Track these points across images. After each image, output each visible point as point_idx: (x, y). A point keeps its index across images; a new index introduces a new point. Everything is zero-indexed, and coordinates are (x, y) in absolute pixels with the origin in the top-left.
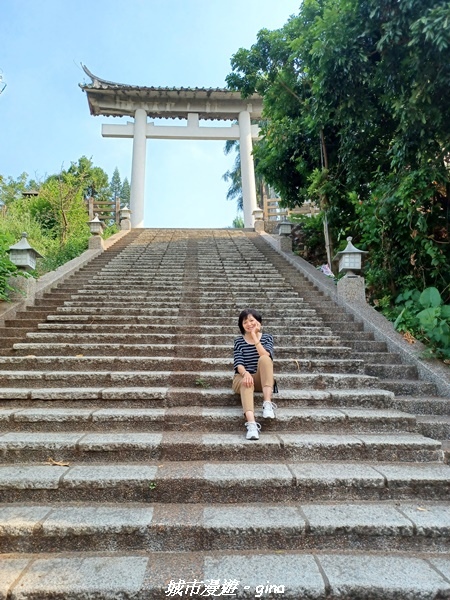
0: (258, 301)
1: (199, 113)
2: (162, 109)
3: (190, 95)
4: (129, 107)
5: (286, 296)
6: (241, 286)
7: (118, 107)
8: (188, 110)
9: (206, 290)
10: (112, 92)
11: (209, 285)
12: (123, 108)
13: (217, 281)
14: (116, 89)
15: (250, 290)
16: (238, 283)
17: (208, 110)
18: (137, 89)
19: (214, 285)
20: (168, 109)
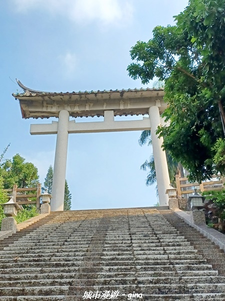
0: (165, 275)
1: (114, 110)
2: (82, 109)
3: (106, 96)
4: (54, 110)
5: (198, 269)
6: (147, 259)
7: (44, 110)
8: (104, 108)
9: (107, 265)
10: (40, 98)
11: (113, 259)
12: (49, 110)
13: (122, 254)
14: (43, 96)
15: (158, 264)
16: (145, 256)
17: (122, 107)
18: (61, 94)
19: (117, 259)
20: (87, 109)
